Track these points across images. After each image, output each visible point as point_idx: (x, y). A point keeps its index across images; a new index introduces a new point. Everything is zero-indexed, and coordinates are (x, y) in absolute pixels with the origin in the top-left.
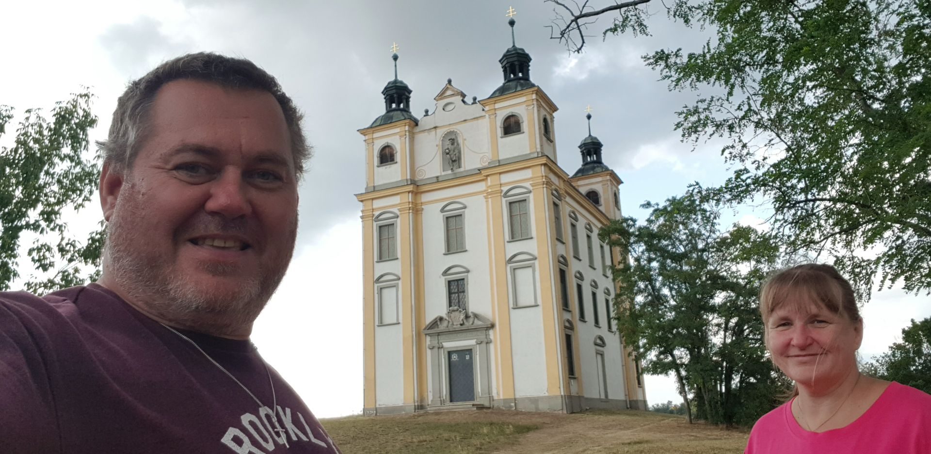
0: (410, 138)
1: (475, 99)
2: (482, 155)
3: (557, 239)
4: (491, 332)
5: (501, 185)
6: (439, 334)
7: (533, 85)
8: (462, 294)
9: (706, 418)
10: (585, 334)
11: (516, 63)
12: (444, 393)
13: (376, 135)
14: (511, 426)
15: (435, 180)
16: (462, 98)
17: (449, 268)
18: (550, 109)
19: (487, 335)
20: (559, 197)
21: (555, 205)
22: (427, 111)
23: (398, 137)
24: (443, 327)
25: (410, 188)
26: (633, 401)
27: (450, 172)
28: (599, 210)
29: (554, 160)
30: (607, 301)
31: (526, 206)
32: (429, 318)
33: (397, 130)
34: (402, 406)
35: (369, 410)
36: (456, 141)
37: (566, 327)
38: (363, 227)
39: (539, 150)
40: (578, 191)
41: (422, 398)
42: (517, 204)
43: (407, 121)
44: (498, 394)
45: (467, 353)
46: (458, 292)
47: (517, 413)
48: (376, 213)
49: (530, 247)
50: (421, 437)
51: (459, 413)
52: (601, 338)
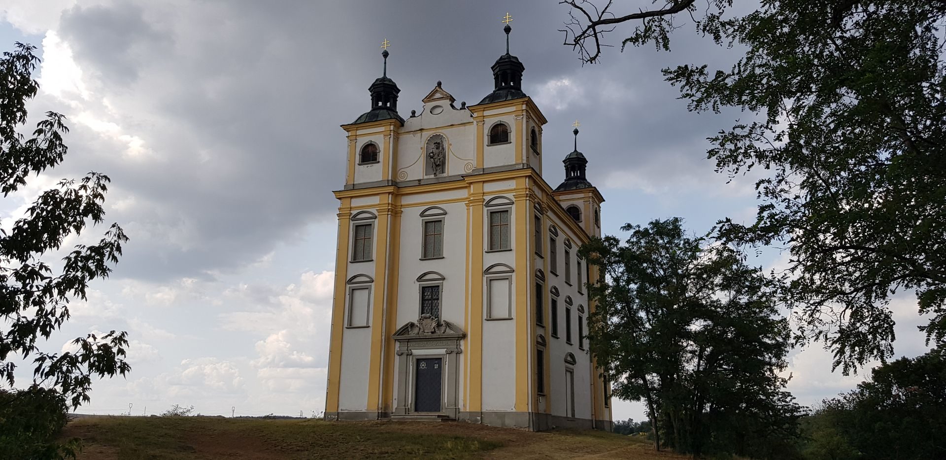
0: (394, 138)
1: (464, 104)
2: (466, 162)
3: (536, 253)
4: (462, 342)
5: (483, 193)
6: (409, 340)
7: (524, 96)
8: (436, 301)
9: (673, 446)
10: (557, 350)
11: (509, 71)
12: (410, 402)
13: (359, 132)
14: (476, 442)
15: (417, 183)
16: (450, 102)
17: (425, 274)
18: (539, 121)
19: (458, 345)
20: (541, 211)
21: (537, 218)
22: (414, 113)
23: (382, 136)
24: (413, 333)
25: (391, 189)
26: (600, 421)
27: (433, 176)
28: (579, 227)
29: (538, 173)
30: (580, 319)
31: (507, 217)
32: (400, 323)
33: (382, 129)
34: (365, 412)
35: (331, 414)
36: (441, 145)
37: (538, 343)
38: (339, 226)
39: (525, 162)
40: (560, 205)
41: (386, 405)
42: (498, 215)
43: (394, 120)
44: (464, 406)
45: (436, 362)
46: (432, 299)
47: (483, 427)
48: (354, 212)
49: (508, 259)
50: (383, 448)
51: (423, 423)
52: (572, 356)
